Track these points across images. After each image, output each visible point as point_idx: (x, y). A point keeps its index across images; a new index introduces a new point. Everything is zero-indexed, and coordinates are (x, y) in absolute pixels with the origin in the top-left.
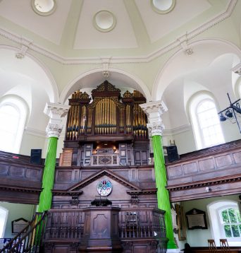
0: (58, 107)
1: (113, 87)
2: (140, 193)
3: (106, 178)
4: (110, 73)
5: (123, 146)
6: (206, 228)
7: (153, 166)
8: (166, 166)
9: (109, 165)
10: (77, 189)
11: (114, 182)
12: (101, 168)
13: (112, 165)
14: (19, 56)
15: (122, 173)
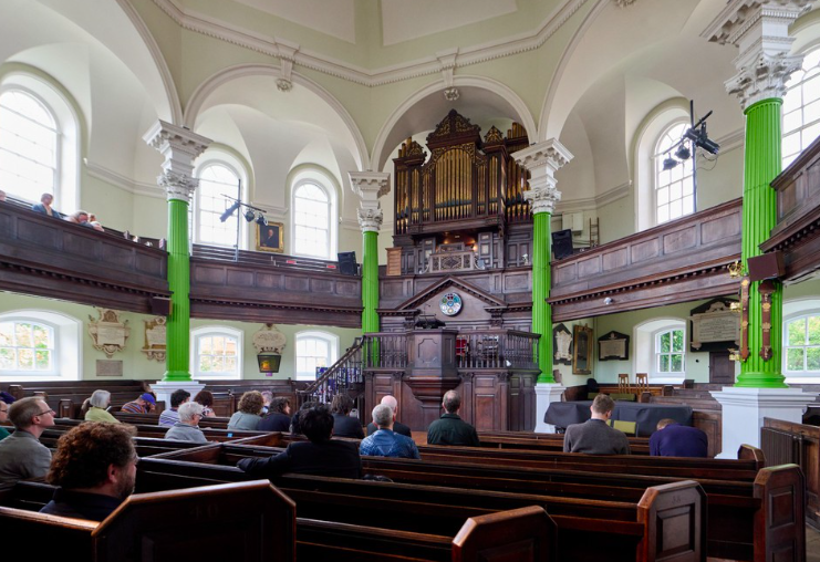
0: (369, 179)
1: (466, 121)
2: (505, 311)
3: (453, 291)
4: (459, 89)
5: (485, 237)
6: (626, 358)
7: (531, 268)
8: (552, 265)
9: (457, 270)
10: (411, 307)
11: (466, 296)
12: (443, 276)
13: (462, 269)
14: (284, 86)
15: (479, 281)
